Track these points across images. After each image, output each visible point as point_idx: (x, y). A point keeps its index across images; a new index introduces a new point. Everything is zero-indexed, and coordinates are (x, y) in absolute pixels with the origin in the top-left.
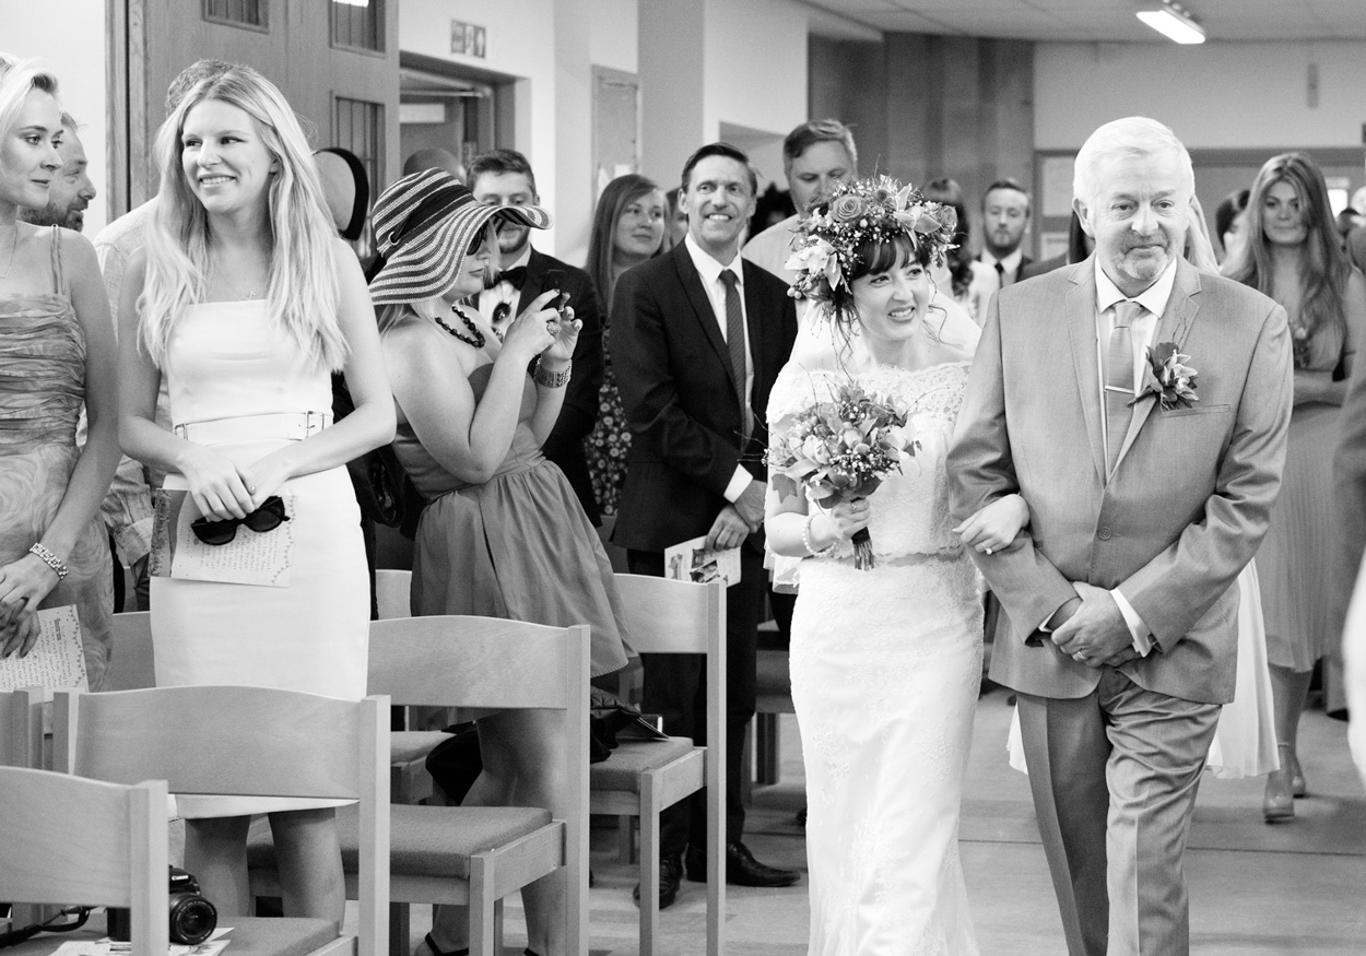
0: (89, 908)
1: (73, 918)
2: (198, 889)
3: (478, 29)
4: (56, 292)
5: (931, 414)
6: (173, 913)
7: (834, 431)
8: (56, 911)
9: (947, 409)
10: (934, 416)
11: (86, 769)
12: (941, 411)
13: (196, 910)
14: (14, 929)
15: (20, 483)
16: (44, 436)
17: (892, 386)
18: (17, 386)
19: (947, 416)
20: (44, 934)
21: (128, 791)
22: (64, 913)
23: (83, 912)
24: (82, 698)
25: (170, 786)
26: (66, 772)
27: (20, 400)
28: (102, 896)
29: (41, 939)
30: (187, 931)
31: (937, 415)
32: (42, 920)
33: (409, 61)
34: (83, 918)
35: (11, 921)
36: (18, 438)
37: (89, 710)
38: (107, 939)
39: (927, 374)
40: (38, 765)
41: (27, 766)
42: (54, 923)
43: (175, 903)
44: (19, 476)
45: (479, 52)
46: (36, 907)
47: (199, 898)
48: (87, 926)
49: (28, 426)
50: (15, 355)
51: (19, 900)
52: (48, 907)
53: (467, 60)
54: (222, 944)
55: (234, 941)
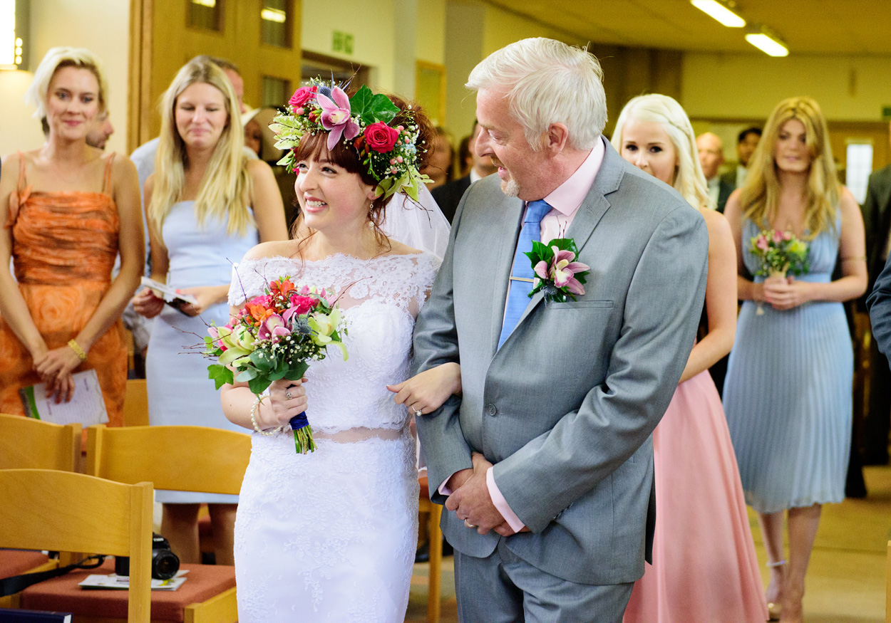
0: (105, 556)
1: (95, 561)
2: (169, 547)
3: (349, 38)
4: (103, 190)
5: (381, 299)
6: (154, 560)
7: (256, 318)
8: (84, 557)
9: (397, 295)
10: (384, 302)
11: (105, 474)
12: (391, 298)
13: (168, 559)
14: (61, 566)
15: (68, 302)
16: (86, 276)
17: (345, 273)
18: (69, 246)
19: (397, 301)
20: (78, 570)
21: (131, 487)
22: (90, 558)
23: (101, 558)
24: (104, 431)
25: (155, 485)
26: (93, 475)
27: (70, 254)
28: (112, 549)
29: (76, 573)
30: (162, 572)
31: (387, 301)
32: (76, 562)
33: (307, 55)
34: (101, 561)
35: (58, 561)
36: (69, 276)
37: (108, 439)
38: (114, 574)
39: (379, 263)
40: (77, 471)
41: (71, 471)
42: (84, 564)
43: (155, 555)
44: (68, 299)
45: (349, 50)
46: (73, 554)
47: (170, 552)
48: (104, 566)
49: (74, 270)
50: (68, 228)
51: (64, 550)
52: (80, 554)
53: (341, 55)
54: (182, 580)
55: (190, 578)
